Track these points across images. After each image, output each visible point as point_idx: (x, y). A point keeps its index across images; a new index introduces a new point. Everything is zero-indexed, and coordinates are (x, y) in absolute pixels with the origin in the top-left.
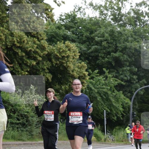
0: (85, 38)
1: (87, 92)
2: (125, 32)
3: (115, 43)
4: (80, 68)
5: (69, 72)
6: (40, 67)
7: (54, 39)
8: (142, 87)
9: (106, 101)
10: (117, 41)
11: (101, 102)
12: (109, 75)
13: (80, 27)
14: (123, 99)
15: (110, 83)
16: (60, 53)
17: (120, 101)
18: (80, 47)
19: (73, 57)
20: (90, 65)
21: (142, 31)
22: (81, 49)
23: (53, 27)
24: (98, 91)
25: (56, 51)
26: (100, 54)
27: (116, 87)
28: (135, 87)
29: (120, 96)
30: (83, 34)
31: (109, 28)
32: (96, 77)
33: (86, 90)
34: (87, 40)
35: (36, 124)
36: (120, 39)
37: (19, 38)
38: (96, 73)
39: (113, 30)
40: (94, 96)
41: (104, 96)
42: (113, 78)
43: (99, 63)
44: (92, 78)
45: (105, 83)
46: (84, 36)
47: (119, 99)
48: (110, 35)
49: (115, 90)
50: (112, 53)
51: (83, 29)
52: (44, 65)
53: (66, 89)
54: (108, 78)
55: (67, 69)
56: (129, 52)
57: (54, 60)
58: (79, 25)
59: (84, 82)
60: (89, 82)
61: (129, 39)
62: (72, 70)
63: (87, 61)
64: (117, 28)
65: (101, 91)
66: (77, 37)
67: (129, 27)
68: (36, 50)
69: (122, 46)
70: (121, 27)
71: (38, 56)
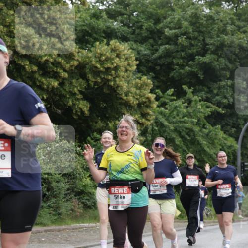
0: (145, 33)
1: (156, 130)
2: (219, 15)
3: (201, 38)
4: (140, 88)
5: (121, 97)
6: (66, 90)
7: (89, 38)
9: (191, 145)
10: (206, 33)
12: (193, 97)
13: (136, 11)
14: (223, 139)
16: (101, 62)
17: (217, 143)
18: (138, 48)
19: (125, 67)
20: (158, 81)
22: (139, 53)
23: (84, 15)
24: (175, 127)
25: (94, 59)
26: (174, 61)
27: (208, 118)
29: (216, 135)
30: (142, 26)
31: (188, 11)
32: (170, 103)
33: (153, 128)
34: (150, 36)
35: (66, 195)
36: (211, 30)
38: (170, 96)
39: (196, 14)
40: (168, 137)
41: (186, 136)
42: (202, 102)
43: (175, 76)
44: (163, 105)
45: (188, 112)
46: (144, 28)
47: (214, 139)
48: (192, 24)
49: (207, 124)
50: (197, 57)
51: (142, 15)
52: (74, 86)
54: (193, 103)
55: (115, 91)
56: (228, 52)
57: (90, 77)
58: (133, 9)
59: (148, 114)
60: (158, 112)
61: (228, 28)
62: (125, 93)
63: (152, 74)
64: (203, 9)
65: (180, 127)
66: (130, 30)
67: (226, 6)
68: (57, 59)
69: (215, 43)
70: (211, 7)
71: (61, 69)
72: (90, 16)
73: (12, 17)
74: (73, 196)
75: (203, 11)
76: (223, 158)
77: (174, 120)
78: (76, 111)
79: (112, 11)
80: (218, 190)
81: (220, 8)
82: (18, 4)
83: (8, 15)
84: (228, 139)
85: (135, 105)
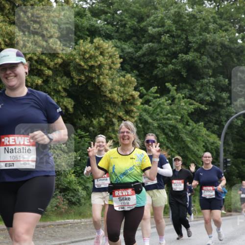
0: (129, 31)
1: (140, 127)
2: (202, 14)
3: (184, 36)
4: (124, 86)
5: (105, 94)
6: (50, 88)
8: (240, 112)
9: (174, 142)
10: (189, 31)
11: (167, 144)
12: (177, 94)
13: (119, 10)
14: (206, 136)
16: (85, 60)
17: (201, 139)
18: (121, 46)
19: (109, 65)
20: (142, 79)
22: (123, 50)
24: (159, 124)
25: (77, 57)
26: (158, 59)
27: (191, 115)
28: (226, 112)
29: (199, 131)
30: (125, 24)
31: (171, 9)
32: (154, 100)
33: (137, 125)
34: (134, 34)
36: (194, 28)
37: (7, 38)
38: (153, 93)
39: (179, 12)
41: (170, 133)
42: (185, 100)
43: (158, 73)
44: (147, 102)
45: (172, 109)
46: (128, 26)
47: (197, 136)
48: (175, 22)
49: (190, 121)
50: (180, 55)
51: (125, 14)
52: (58, 83)
53: (100, 125)
54: (177, 100)
55: (99, 89)
56: (211, 50)
57: (74, 75)
58: (116, 7)
59: (132, 111)
60: (142, 110)
61: (210, 27)
62: (109, 90)
63: (136, 72)
64: (186, 8)
65: (164, 124)
66: (114, 28)
67: (208, 6)
68: (41, 57)
69: (197, 41)
70: (193, 6)
71: (45, 67)
74: (58, 192)
75: (186, 10)
76: (208, 158)
77: (158, 117)
79: (96, 9)
80: (203, 191)
81: (202, 7)
84: (211, 136)
85: (119, 102)
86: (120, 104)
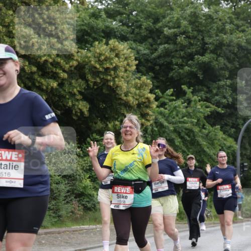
0: (145, 32)
1: (155, 130)
2: (218, 14)
3: (200, 37)
4: (139, 88)
5: (120, 97)
6: (65, 90)
7: (88, 37)
9: (191, 145)
10: (205, 32)
11: (183, 148)
12: (193, 97)
13: (135, 11)
14: (222, 140)
15: (196, 112)
16: (101, 62)
17: (217, 143)
18: (137, 48)
19: (125, 67)
20: (158, 82)
21: (249, 10)
22: (138, 52)
23: (83, 14)
24: (174, 128)
25: (93, 59)
26: (174, 61)
27: (207, 118)
29: (216, 135)
30: (141, 25)
31: (188, 10)
32: (170, 103)
33: (152, 129)
34: (149, 35)
35: (66, 196)
36: (210, 29)
38: (169, 96)
39: (195, 13)
40: (168, 138)
41: (186, 137)
42: (202, 102)
43: (174, 76)
44: (163, 105)
45: (187, 112)
46: (143, 27)
47: (214, 139)
48: (191, 23)
49: (207, 124)
50: (196, 57)
51: (141, 15)
52: (73, 86)
53: (115, 128)
54: (193, 103)
55: (115, 91)
56: (227, 51)
57: (90, 77)
58: (132, 8)
59: (148, 114)
60: (158, 113)
61: (226, 27)
62: (124, 93)
63: (151, 74)
64: (202, 8)
65: (180, 128)
66: (129, 29)
67: (225, 5)
68: (56, 60)
69: (214, 42)
70: (209, 6)
71: (61, 70)
72: (89, 15)
73: (10, 17)
74: (73, 198)
75: (202, 10)
76: (224, 158)
77: (173, 120)
78: (76, 112)
79: (111, 10)
80: (218, 191)
81: (218, 7)
82: (17, 4)
83: (7, 15)
84: (228, 139)
85: (134, 106)
86: (136, 107)
